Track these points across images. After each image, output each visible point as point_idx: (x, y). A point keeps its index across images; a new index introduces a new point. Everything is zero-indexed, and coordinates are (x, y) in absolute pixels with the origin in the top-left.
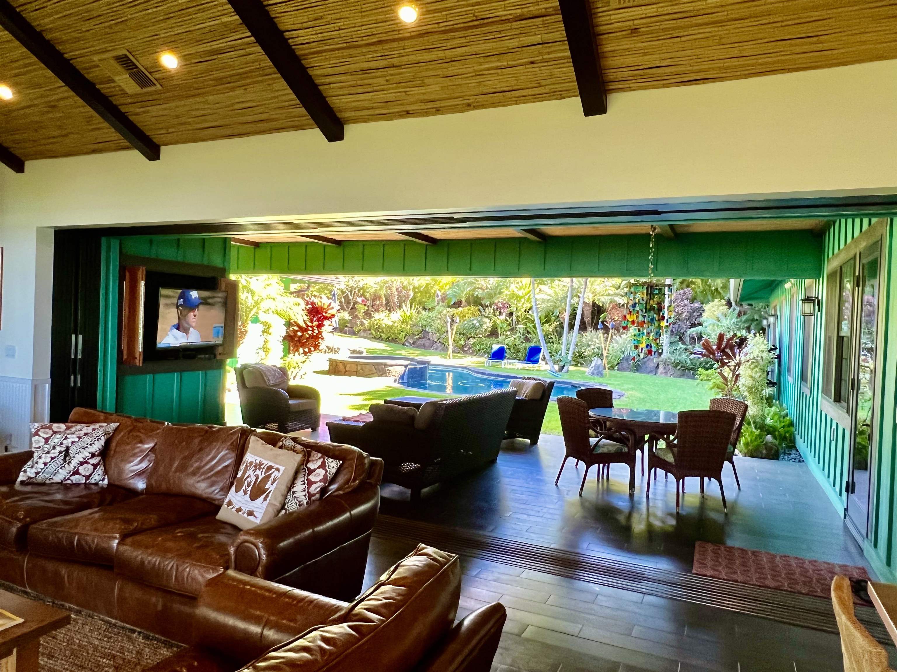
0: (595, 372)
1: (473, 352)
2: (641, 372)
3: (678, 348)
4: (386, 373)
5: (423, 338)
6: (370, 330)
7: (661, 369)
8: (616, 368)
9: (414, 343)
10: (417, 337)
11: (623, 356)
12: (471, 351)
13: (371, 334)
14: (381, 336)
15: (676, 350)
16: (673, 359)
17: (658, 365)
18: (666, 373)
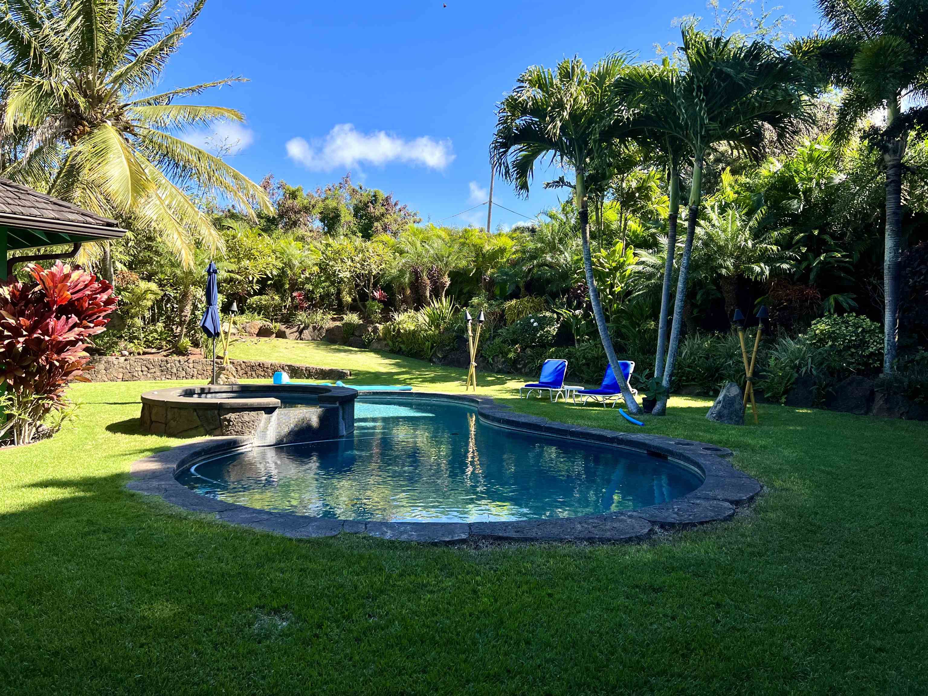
0: (726, 412)
1: (531, 371)
2: (836, 409)
3: (918, 358)
4: (221, 426)
5: (457, 350)
6: (385, 339)
7: (879, 402)
8: (783, 400)
9: (444, 357)
10: (448, 348)
11: (796, 375)
12: (527, 370)
13: (387, 345)
14: (400, 348)
15: (912, 361)
16: (906, 380)
17: (872, 393)
18: (890, 410)
